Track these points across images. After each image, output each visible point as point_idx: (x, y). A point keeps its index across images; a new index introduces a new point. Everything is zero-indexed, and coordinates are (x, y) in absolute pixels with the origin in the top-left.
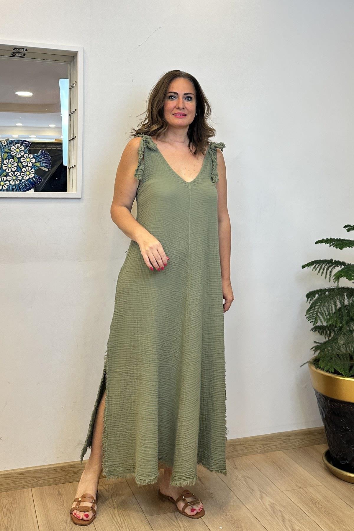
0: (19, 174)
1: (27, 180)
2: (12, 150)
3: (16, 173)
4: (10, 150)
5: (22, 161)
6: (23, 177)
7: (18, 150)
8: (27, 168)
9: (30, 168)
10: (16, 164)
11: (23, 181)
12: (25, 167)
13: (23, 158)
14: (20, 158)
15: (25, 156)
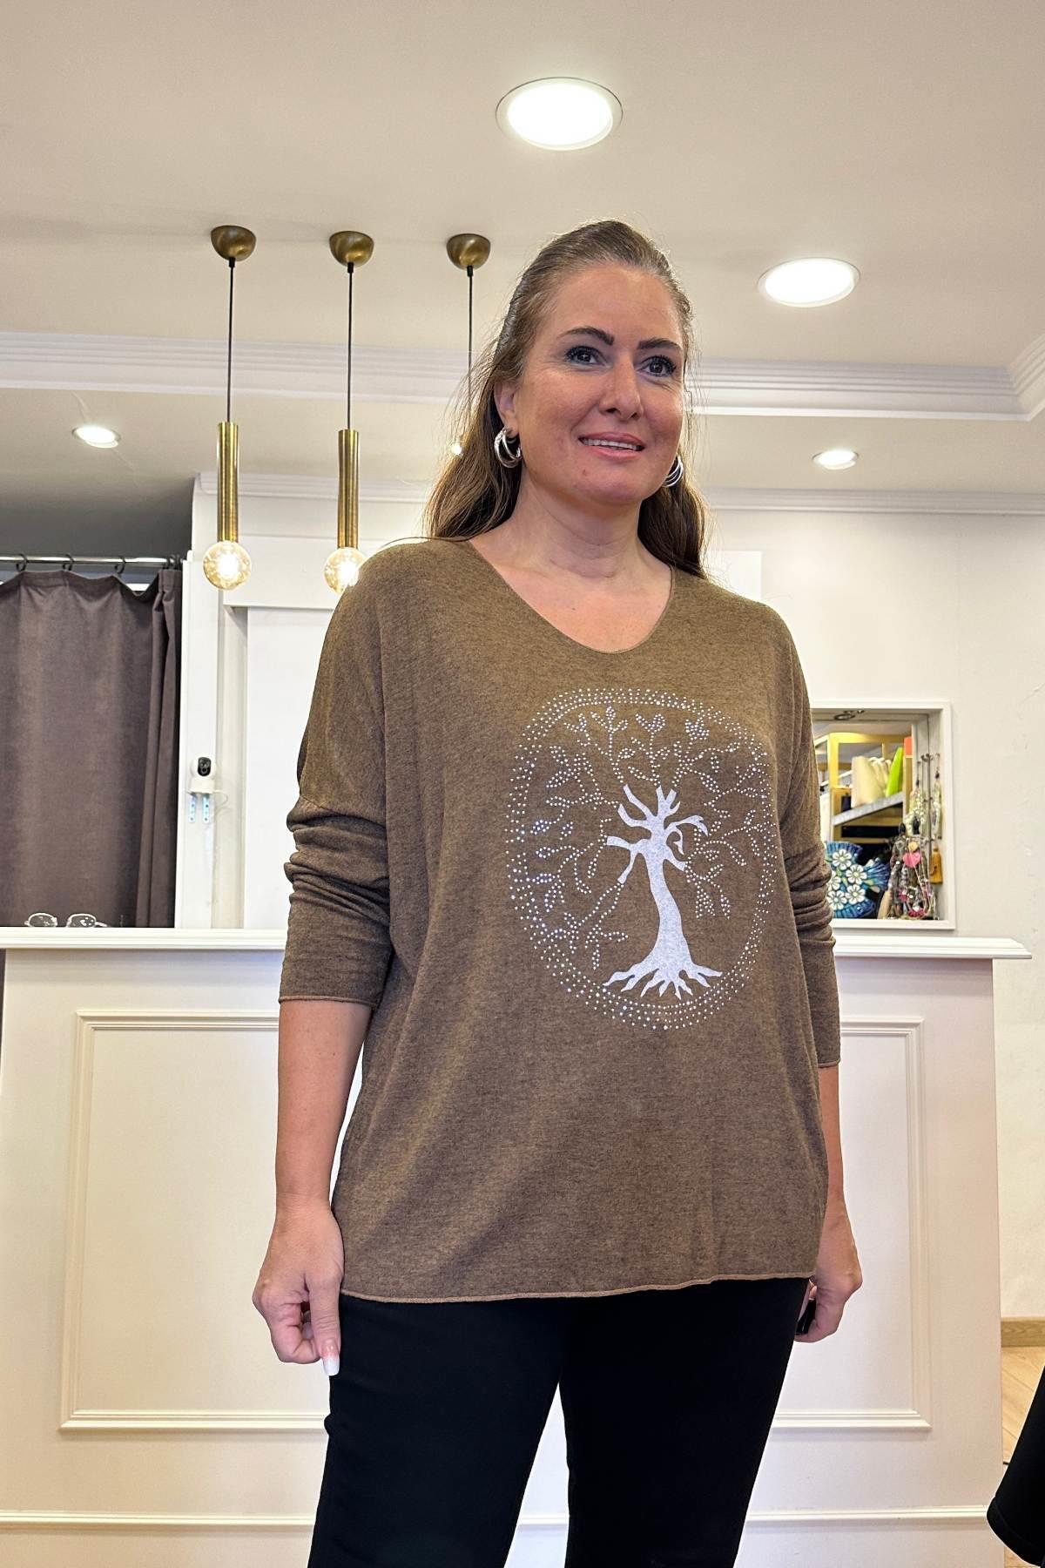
0: (843, 895)
1: (853, 906)
2: (834, 857)
3: (839, 893)
4: (831, 857)
5: (848, 875)
6: (848, 900)
7: (842, 859)
8: (855, 886)
9: (858, 888)
10: (839, 880)
11: (848, 906)
12: (852, 884)
13: (848, 872)
14: (844, 871)
15: (852, 868)
